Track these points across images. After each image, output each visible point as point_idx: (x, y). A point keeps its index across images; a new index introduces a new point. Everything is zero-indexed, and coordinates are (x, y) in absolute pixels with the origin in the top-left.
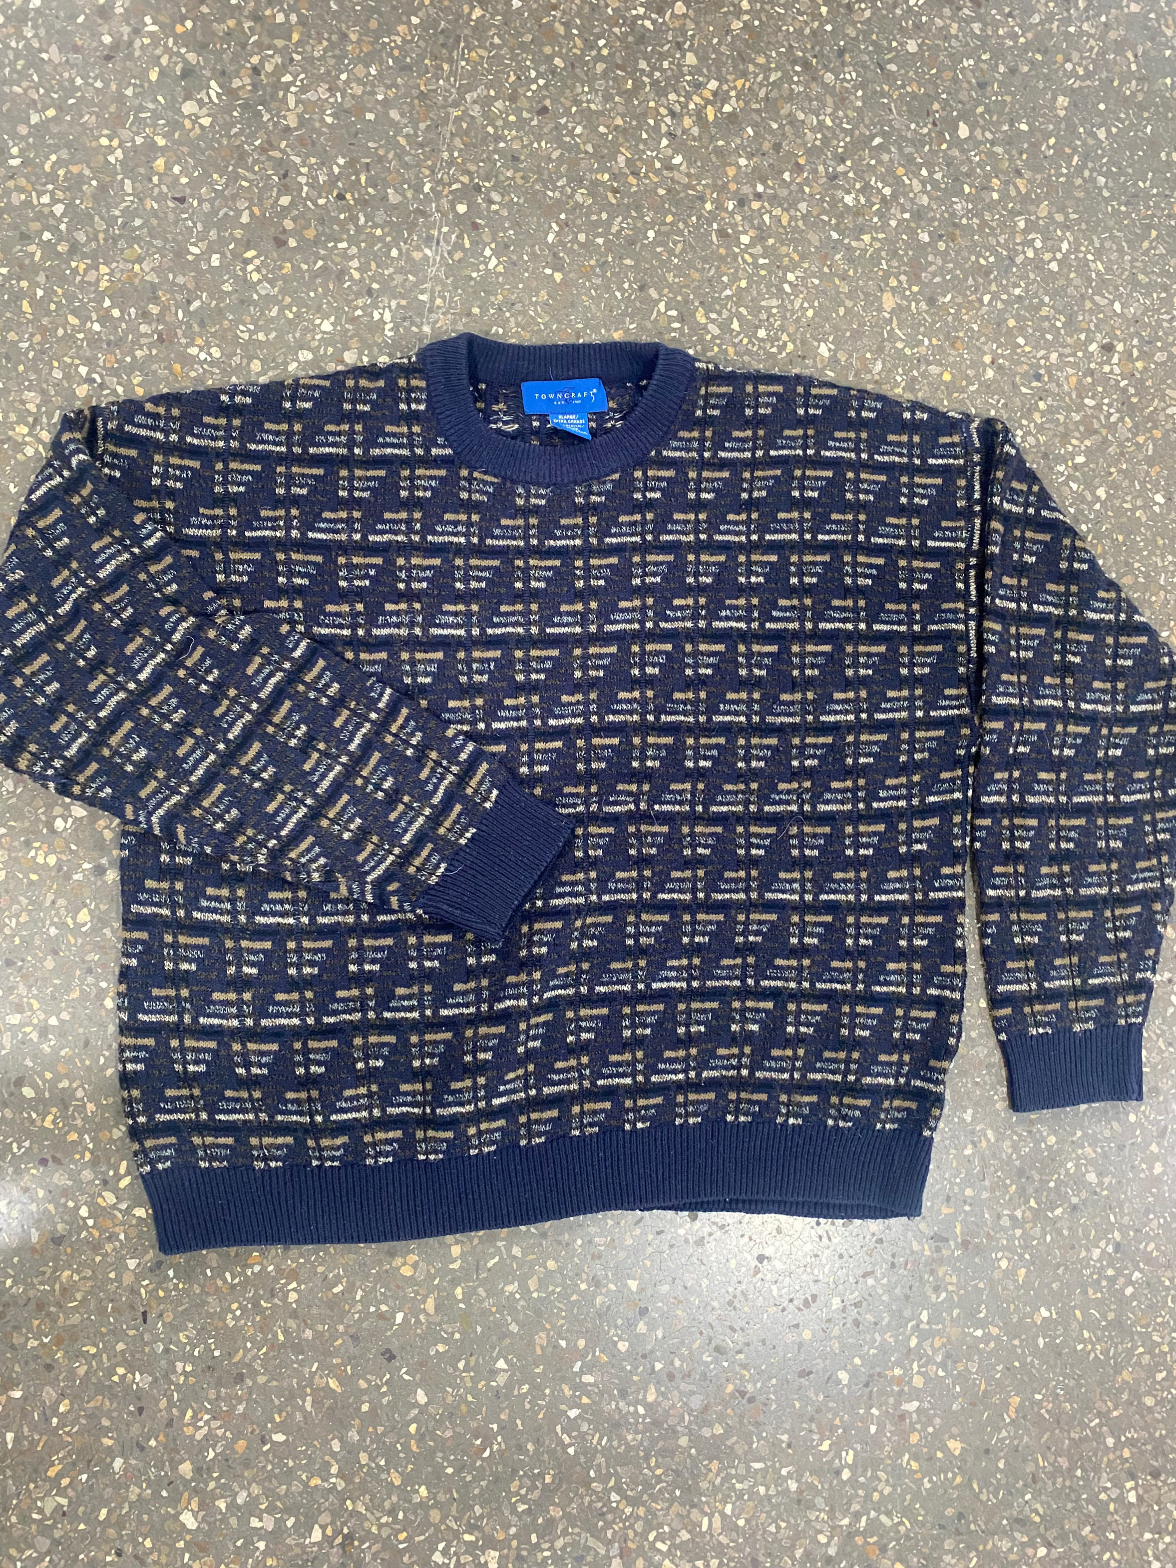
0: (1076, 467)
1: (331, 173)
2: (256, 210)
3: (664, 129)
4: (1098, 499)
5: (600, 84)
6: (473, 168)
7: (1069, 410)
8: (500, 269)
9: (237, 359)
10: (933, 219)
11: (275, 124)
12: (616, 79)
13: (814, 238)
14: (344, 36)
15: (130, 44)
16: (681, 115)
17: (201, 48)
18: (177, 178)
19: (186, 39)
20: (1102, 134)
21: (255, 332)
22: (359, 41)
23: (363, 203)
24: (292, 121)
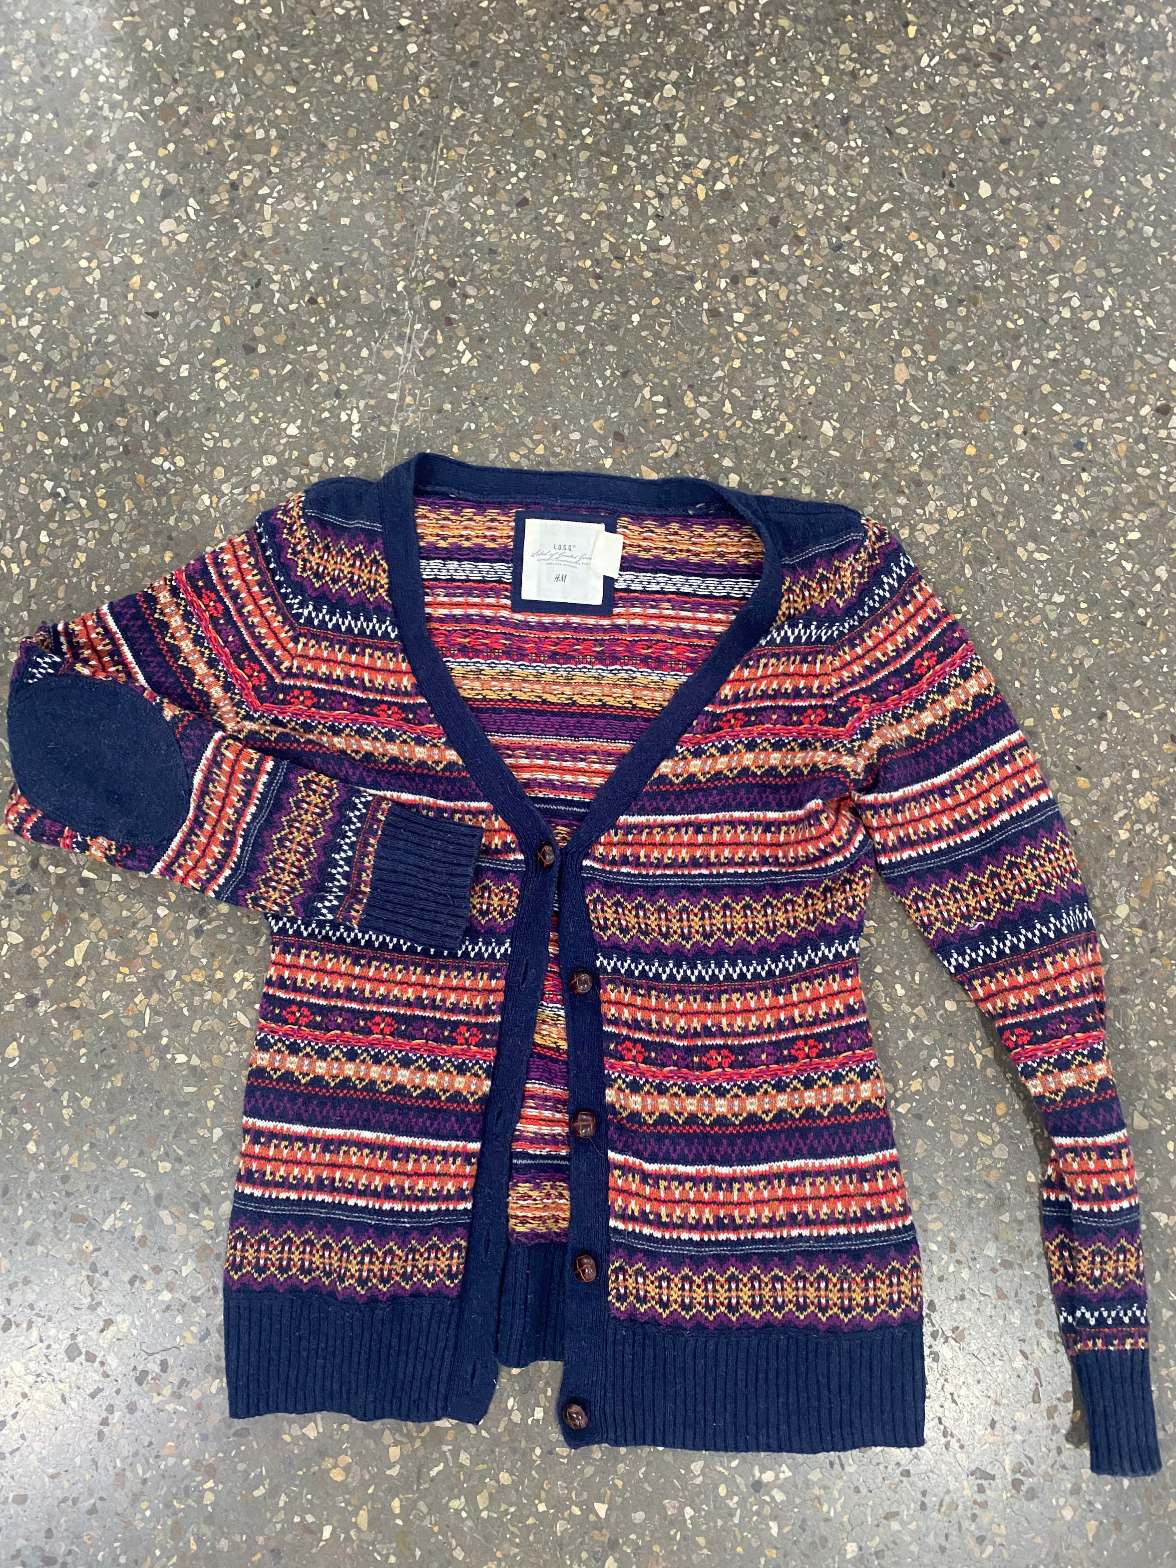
0: (1129, 544)
1: (303, 279)
2: (227, 319)
3: (651, 211)
4: (1158, 579)
5: (582, 172)
6: (448, 264)
7: (1119, 481)
8: (475, 363)
9: (200, 468)
10: (953, 283)
11: (250, 235)
12: (600, 166)
13: (816, 311)
14: (323, 146)
15: (115, 170)
16: (670, 196)
17: (182, 168)
18: (152, 293)
19: (169, 162)
20: (1147, 181)
21: (221, 439)
22: (338, 149)
23: (334, 305)
24: (267, 232)
